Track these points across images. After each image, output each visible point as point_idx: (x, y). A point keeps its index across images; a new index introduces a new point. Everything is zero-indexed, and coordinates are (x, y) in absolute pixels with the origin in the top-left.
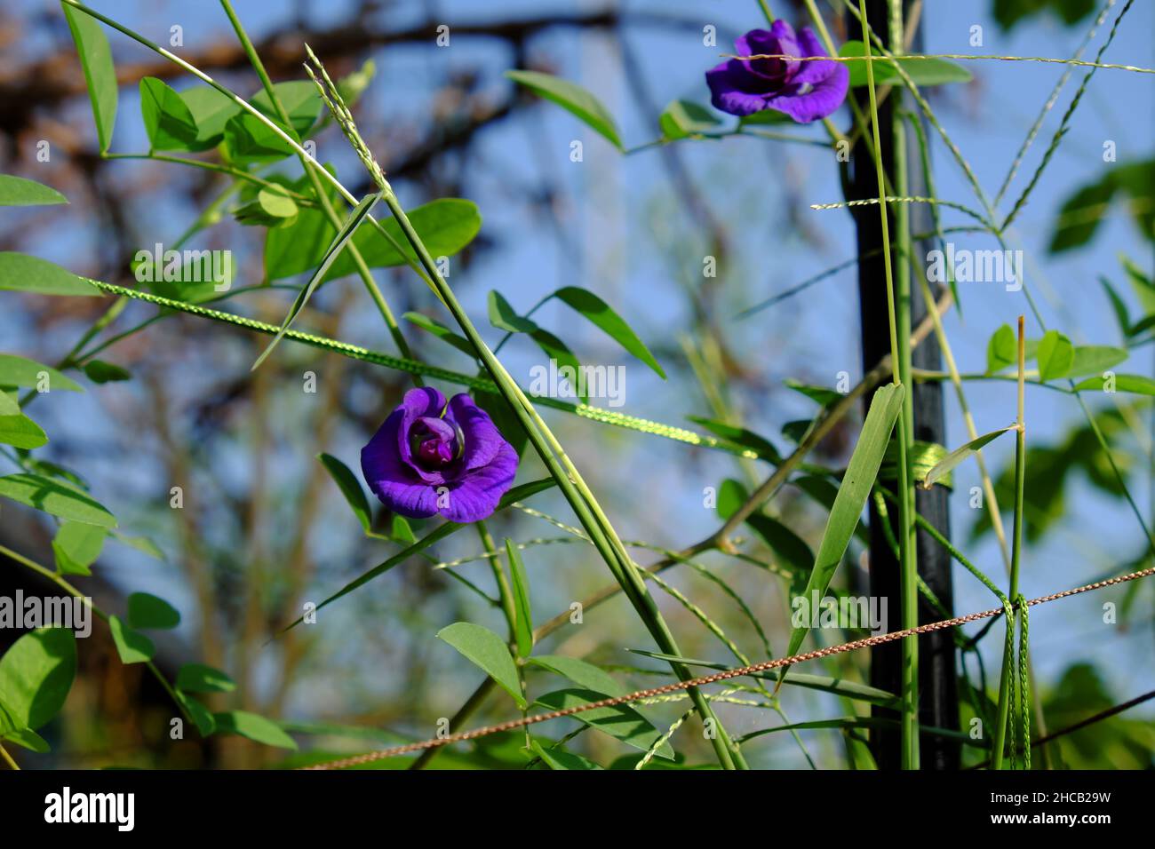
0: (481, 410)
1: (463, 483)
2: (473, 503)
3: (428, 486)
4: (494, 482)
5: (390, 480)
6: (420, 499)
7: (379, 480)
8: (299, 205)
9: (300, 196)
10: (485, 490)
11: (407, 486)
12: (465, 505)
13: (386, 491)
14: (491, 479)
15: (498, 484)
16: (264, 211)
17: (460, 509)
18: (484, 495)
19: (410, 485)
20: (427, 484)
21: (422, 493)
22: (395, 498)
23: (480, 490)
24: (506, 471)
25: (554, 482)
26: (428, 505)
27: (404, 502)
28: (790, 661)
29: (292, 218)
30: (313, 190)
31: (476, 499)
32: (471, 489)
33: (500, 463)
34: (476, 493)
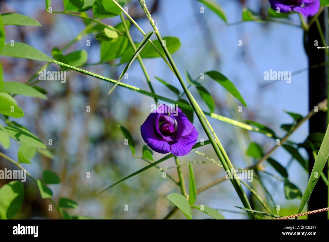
0: (184, 115)
1: (178, 141)
2: (183, 149)
3: (166, 141)
4: (190, 141)
5: (152, 138)
6: (163, 146)
7: (148, 138)
8: (119, 34)
9: (118, 31)
10: (187, 144)
11: (158, 141)
12: (180, 150)
13: (150, 143)
14: (189, 140)
15: (191, 143)
16: (106, 36)
17: (178, 151)
18: (187, 146)
19: (159, 141)
20: (165, 140)
21: (164, 144)
22: (153, 145)
23: (185, 144)
24: (194, 137)
25: (210, 142)
26: (166, 149)
27: (157, 147)
28: (299, 216)
29: (116, 39)
30: (124, 29)
31: (183, 147)
32: (181, 143)
33: (192, 135)
34: (183, 145)
